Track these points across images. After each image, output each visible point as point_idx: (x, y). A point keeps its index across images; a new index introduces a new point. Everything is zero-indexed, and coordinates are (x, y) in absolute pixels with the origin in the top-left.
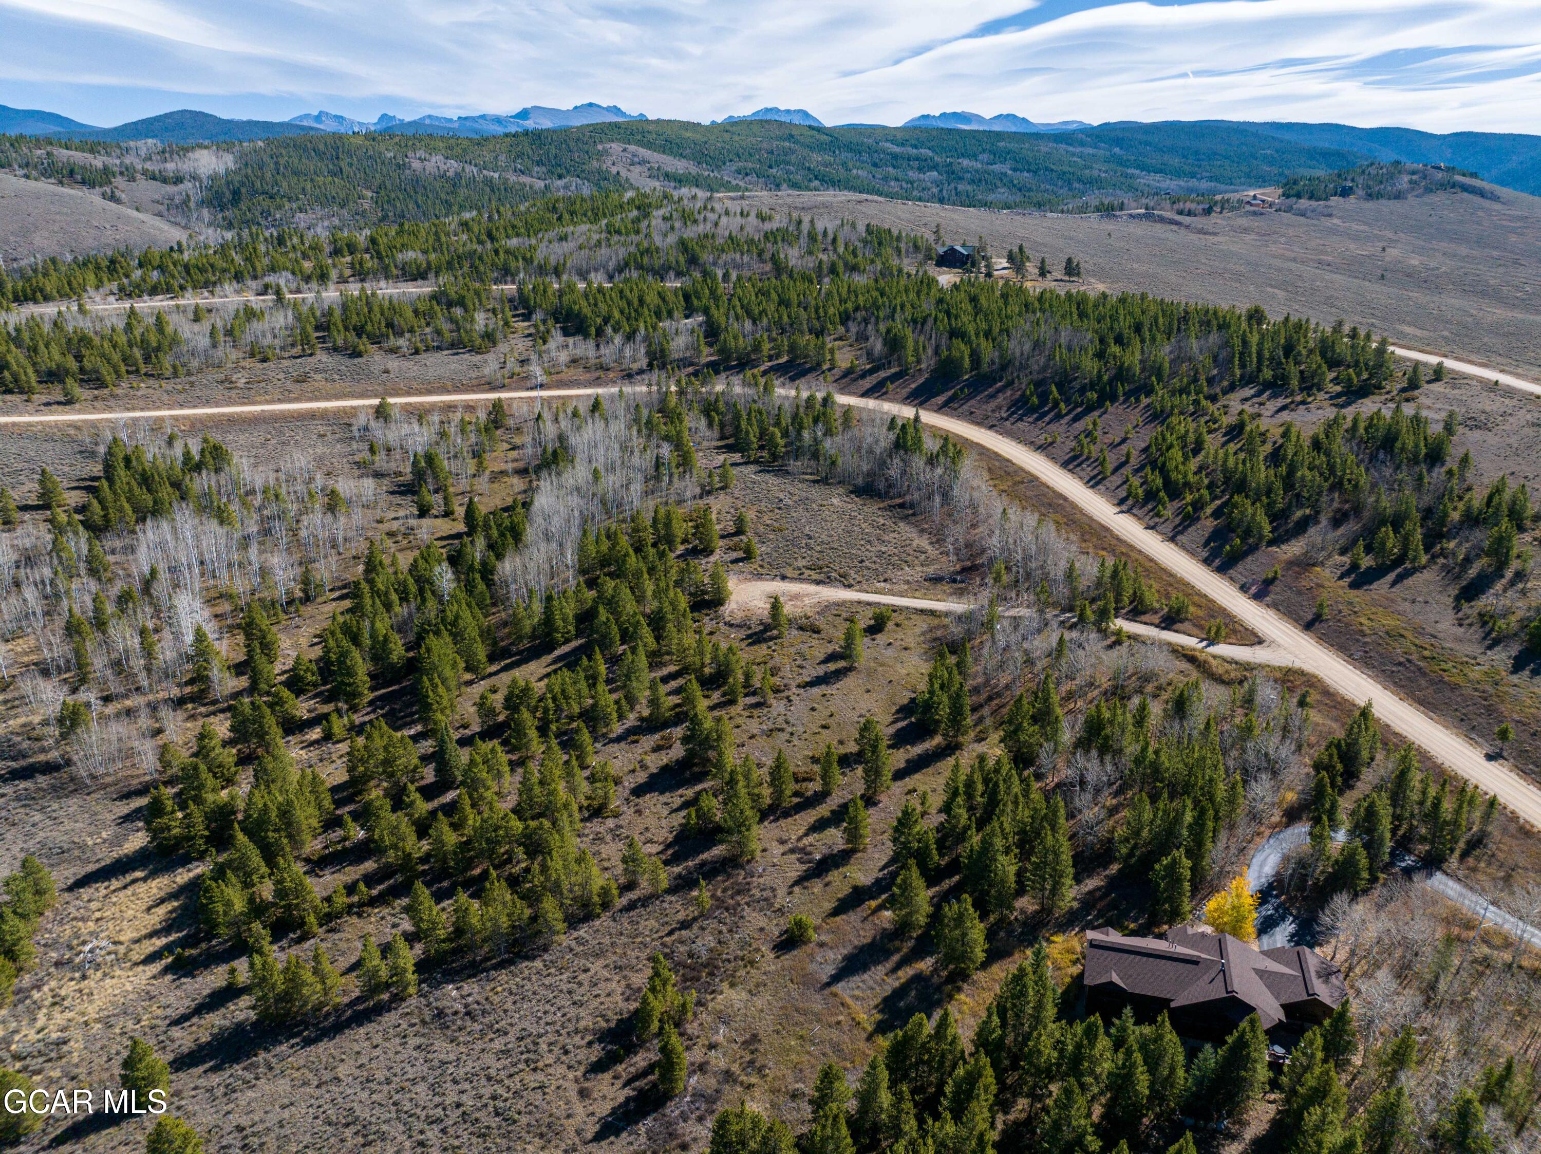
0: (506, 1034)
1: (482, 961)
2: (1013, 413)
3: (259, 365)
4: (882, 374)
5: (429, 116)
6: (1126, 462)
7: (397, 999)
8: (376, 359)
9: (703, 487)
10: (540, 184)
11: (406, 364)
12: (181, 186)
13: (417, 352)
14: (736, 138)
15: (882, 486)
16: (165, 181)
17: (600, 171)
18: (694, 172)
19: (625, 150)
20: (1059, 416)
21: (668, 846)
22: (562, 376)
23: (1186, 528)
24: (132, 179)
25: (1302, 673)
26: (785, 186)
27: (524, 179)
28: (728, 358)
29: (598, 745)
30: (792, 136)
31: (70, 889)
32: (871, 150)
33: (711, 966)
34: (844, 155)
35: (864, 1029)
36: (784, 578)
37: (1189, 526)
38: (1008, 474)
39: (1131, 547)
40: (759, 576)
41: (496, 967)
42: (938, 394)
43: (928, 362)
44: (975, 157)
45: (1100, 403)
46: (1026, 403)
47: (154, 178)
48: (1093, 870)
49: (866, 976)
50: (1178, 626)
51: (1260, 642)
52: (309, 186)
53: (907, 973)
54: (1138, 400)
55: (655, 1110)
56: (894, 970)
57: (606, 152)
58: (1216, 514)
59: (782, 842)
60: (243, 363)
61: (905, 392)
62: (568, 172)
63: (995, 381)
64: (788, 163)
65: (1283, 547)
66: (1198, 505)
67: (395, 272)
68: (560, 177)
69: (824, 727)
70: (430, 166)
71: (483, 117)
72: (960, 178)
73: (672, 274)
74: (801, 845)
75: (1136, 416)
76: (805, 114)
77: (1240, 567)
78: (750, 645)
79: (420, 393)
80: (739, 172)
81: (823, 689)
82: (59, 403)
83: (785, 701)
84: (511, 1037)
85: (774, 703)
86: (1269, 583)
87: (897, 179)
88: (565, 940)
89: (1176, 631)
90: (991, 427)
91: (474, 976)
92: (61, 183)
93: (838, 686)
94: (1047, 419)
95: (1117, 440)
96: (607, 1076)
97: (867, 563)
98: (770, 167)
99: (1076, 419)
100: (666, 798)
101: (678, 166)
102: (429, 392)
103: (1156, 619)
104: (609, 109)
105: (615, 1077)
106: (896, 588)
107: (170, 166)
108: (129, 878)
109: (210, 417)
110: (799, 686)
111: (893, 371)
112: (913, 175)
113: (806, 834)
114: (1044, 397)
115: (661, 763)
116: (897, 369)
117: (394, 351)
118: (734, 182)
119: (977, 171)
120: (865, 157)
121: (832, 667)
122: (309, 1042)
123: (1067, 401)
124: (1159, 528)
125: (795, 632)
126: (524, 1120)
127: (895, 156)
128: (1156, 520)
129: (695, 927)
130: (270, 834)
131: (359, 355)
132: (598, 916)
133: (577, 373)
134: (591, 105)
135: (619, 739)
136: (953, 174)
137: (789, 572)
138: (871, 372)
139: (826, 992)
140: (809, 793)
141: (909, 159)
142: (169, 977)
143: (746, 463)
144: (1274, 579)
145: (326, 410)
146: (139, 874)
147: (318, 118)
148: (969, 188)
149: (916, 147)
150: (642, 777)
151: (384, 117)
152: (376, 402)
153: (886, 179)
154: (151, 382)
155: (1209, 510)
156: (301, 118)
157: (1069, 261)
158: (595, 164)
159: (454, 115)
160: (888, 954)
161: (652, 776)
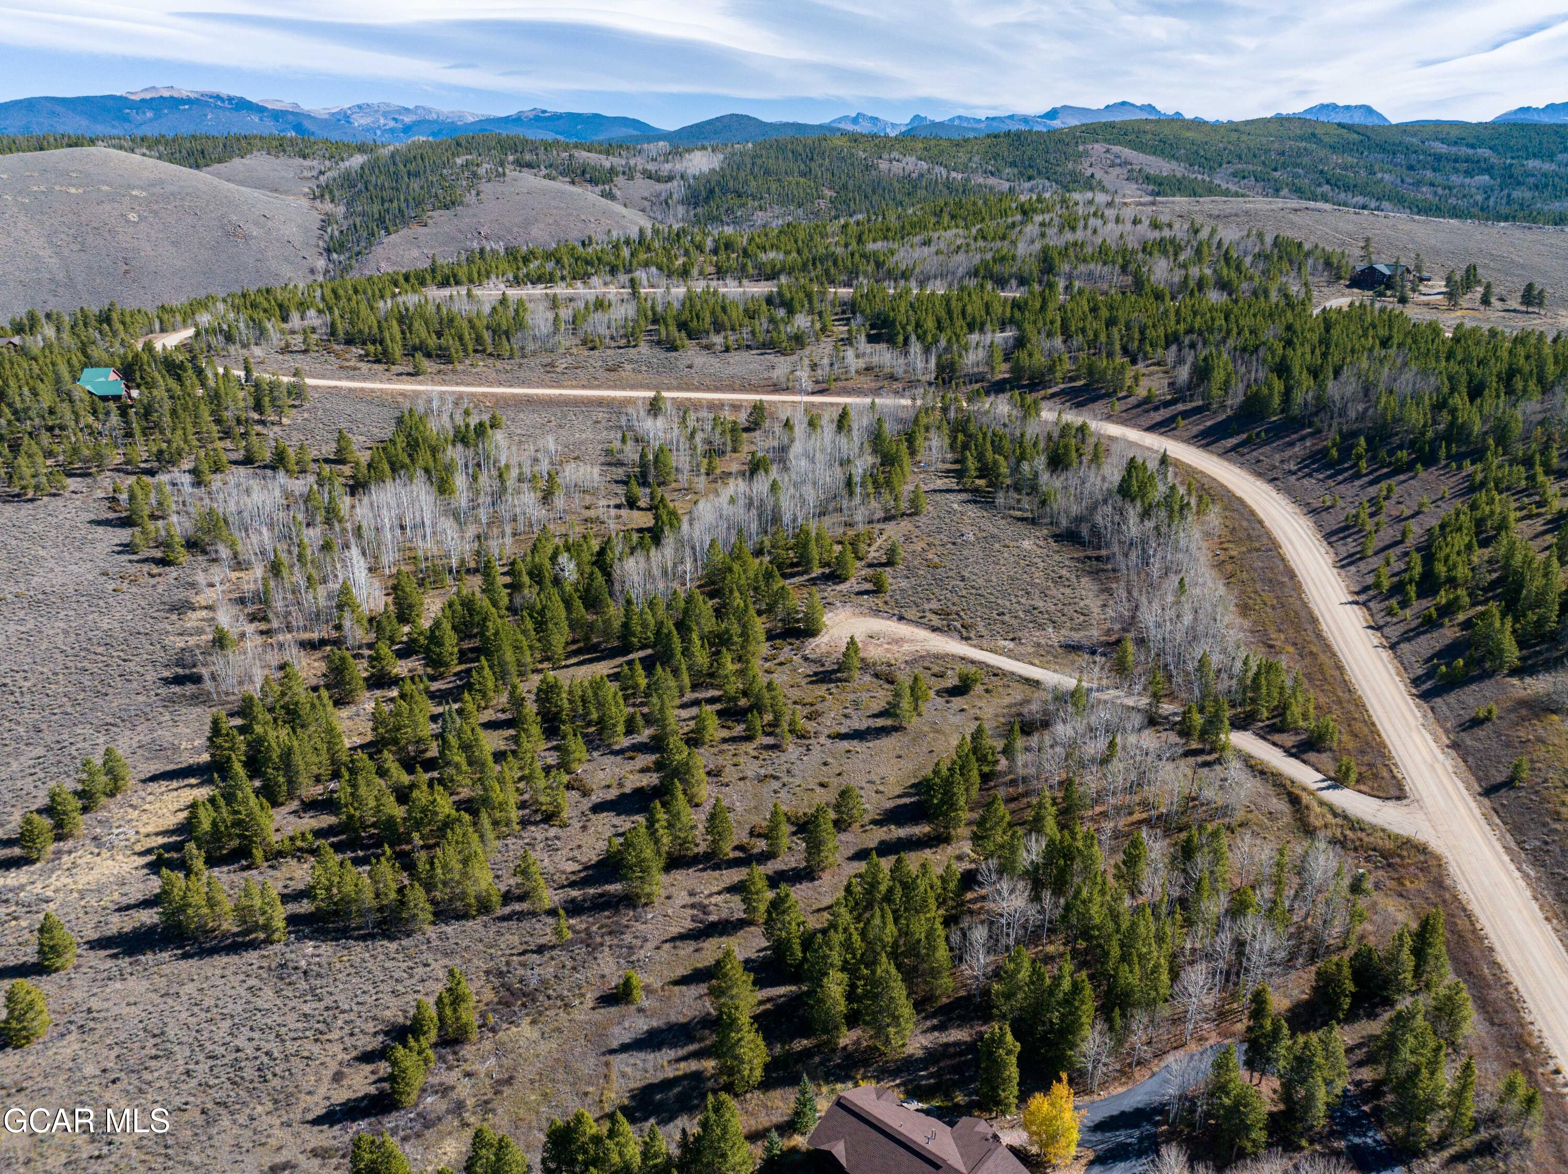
0: (320, 1000)
1: (355, 929)
2: (1306, 467)
3: (586, 353)
4: (1180, 407)
5: (959, 117)
6: (1401, 542)
7: (269, 941)
8: (692, 354)
9: (887, 511)
10: (1006, 186)
11: (713, 360)
12: (669, 185)
13: (727, 350)
14: (1244, 138)
15: (1085, 531)
16: (658, 180)
17: (1073, 173)
18: (1179, 175)
19: (1108, 151)
20: (1358, 476)
21: (586, 868)
22: (850, 384)
23: (1418, 635)
24: (631, 178)
25: (1422, 849)
26: (1285, 192)
27: (992, 181)
28: (1019, 378)
29: (595, 754)
30: (1314, 135)
31: (144, 781)
32: (1408, 150)
33: (530, 996)
34: (1376, 157)
35: (602, 1108)
36: (901, 618)
37: (1424, 633)
38: (1249, 537)
39: (1327, 647)
40: (876, 612)
41: (356, 939)
42: (1231, 436)
43: (1235, 399)
44: (1551, 157)
45: (1409, 467)
46: (1325, 457)
47: (650, 177)
48: (972, 1019)
49: (651, 1057)
50: (1312, 756)
51: (1400, 796)
52: (774, 187)
53: (694, 1065)
54: (1460, 468)
55: (376, 1115)
56: (684, 1058)
57: (1086, 154)
58: (1467, 624)
59: (692, 894)
60: (574, 351)
61: (1195, 430)
62: (1039, 173)
63: (1303, 427)
64: (1296, 165)
65: (1528, 680)
66: (1447, 610)
67: (751, 271)
68: (1030, 178)
69: (822, 785)
70: (897, 167)
71: (1011, 117)
72: (1519, 183)
73: (1014, 282)
74: (706, 902)
75: (1447, 486)
76: (1368, 110)
77: (1452, 698)
78: (811, 683)
79: (708, 389)
80: (1234, 175)
81: (854, 745)
82: (409, 374)
83: (803, 750)
84: (322, 1005)
85: (791, 748)
86: (1476, 723)
87: (1432, 185)
88: (431, 931)
89: (1304, 762)
90: (1272, 480)
91: (337, 939)
92: (573, 183)
93: (870, 744)
94: (1340, 478)
95: (1407, 512)
96: (368, 1068)
97: (1006, 618)
98: (1275, 170)
99: (1372, 483)
100: (617, 821)
101: (1162, 167)
102: (717, 389)
103: (1289, 740)
104: (1142, 108)
105: (373, 1072)
106: (1021, 649)
107: (668, 166)
108: (186, 782)
109: (514, 396)
110: (829, 736)
111: (1194, 404)
112: (1456, 179)
113: (719, 893)
114: (1346, 450)
115: (638, 785)
116: (1200, 403)
117: (708, 347)
118: (1224, 186)
119: (1545, 175)
120: (1400, 158)
121: (880, 722)
122: (186, 956)
123: (1373, 459)
124: (1387, 630)
125: (867, 678)
126: (276, 1082)
127: (1438, 158)
128: (1388, 619)
129: (547, 955)
130: (270, 771)
131: (674, 348)
132: (474, 918)
133: (866, 382)
134: (1124, 104)
135: (621, 752)
136: (1510, 178)
137: (912, 613)
138: (1166, 404)
139: (604, 1059)
140: (755, 851)
141: (1456, 161)
142: (146, 871)
143: (960, 491)
144: (1487, 719)
145: (614, 399)
146: (193, 781)
147: (855, 120)
148: (1528, 195)
149: (1473, 146)
150: (612, 794)
151: (917, 117)
152: (652, 394)
153: (1418, 184)
154: (490, 361)
155: (1461, 617)
156: (840, 120)
157: (1530, 287)
158: (1070, 166)
159: (982, 115)
160: (691, 1039)
161: (623, 796)
